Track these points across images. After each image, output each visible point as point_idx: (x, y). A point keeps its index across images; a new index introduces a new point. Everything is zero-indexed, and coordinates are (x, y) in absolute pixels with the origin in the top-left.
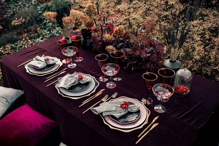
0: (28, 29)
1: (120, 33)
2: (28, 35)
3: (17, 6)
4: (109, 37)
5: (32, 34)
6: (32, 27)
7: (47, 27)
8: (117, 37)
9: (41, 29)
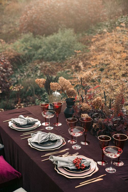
0: (27, 99)
1: (98, 104)
2: (26, 105)
3: (22, 76)
4: (86, 106)
5: (30, 104)
6: (31, 98)
7: (46, 99)
8: (95, 108)
9: (39, 100)
